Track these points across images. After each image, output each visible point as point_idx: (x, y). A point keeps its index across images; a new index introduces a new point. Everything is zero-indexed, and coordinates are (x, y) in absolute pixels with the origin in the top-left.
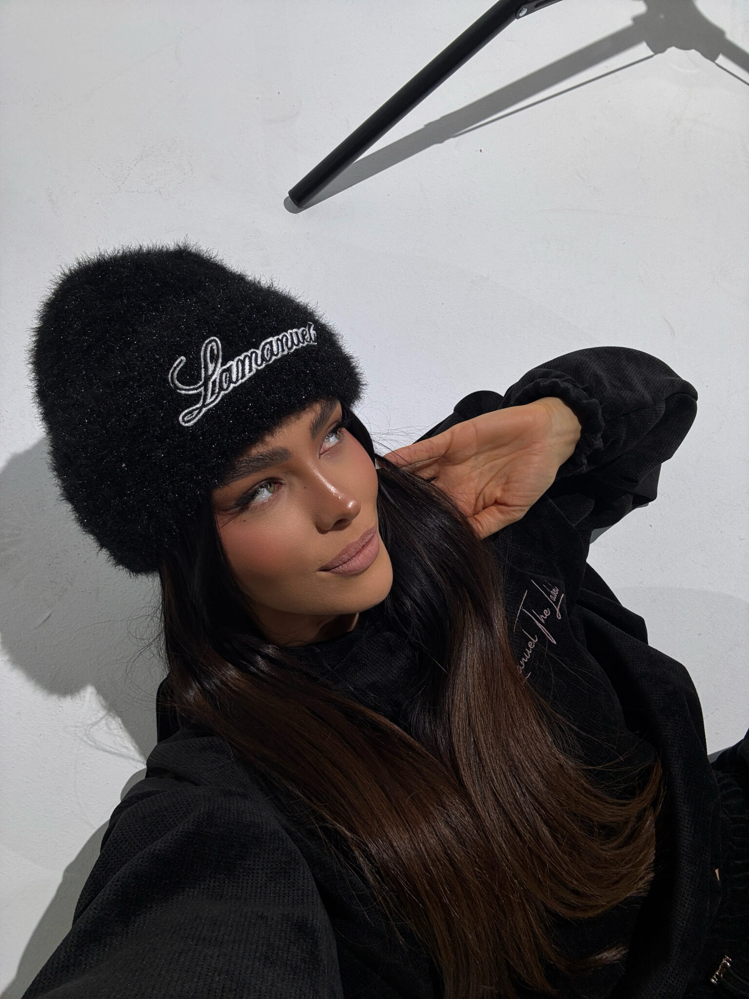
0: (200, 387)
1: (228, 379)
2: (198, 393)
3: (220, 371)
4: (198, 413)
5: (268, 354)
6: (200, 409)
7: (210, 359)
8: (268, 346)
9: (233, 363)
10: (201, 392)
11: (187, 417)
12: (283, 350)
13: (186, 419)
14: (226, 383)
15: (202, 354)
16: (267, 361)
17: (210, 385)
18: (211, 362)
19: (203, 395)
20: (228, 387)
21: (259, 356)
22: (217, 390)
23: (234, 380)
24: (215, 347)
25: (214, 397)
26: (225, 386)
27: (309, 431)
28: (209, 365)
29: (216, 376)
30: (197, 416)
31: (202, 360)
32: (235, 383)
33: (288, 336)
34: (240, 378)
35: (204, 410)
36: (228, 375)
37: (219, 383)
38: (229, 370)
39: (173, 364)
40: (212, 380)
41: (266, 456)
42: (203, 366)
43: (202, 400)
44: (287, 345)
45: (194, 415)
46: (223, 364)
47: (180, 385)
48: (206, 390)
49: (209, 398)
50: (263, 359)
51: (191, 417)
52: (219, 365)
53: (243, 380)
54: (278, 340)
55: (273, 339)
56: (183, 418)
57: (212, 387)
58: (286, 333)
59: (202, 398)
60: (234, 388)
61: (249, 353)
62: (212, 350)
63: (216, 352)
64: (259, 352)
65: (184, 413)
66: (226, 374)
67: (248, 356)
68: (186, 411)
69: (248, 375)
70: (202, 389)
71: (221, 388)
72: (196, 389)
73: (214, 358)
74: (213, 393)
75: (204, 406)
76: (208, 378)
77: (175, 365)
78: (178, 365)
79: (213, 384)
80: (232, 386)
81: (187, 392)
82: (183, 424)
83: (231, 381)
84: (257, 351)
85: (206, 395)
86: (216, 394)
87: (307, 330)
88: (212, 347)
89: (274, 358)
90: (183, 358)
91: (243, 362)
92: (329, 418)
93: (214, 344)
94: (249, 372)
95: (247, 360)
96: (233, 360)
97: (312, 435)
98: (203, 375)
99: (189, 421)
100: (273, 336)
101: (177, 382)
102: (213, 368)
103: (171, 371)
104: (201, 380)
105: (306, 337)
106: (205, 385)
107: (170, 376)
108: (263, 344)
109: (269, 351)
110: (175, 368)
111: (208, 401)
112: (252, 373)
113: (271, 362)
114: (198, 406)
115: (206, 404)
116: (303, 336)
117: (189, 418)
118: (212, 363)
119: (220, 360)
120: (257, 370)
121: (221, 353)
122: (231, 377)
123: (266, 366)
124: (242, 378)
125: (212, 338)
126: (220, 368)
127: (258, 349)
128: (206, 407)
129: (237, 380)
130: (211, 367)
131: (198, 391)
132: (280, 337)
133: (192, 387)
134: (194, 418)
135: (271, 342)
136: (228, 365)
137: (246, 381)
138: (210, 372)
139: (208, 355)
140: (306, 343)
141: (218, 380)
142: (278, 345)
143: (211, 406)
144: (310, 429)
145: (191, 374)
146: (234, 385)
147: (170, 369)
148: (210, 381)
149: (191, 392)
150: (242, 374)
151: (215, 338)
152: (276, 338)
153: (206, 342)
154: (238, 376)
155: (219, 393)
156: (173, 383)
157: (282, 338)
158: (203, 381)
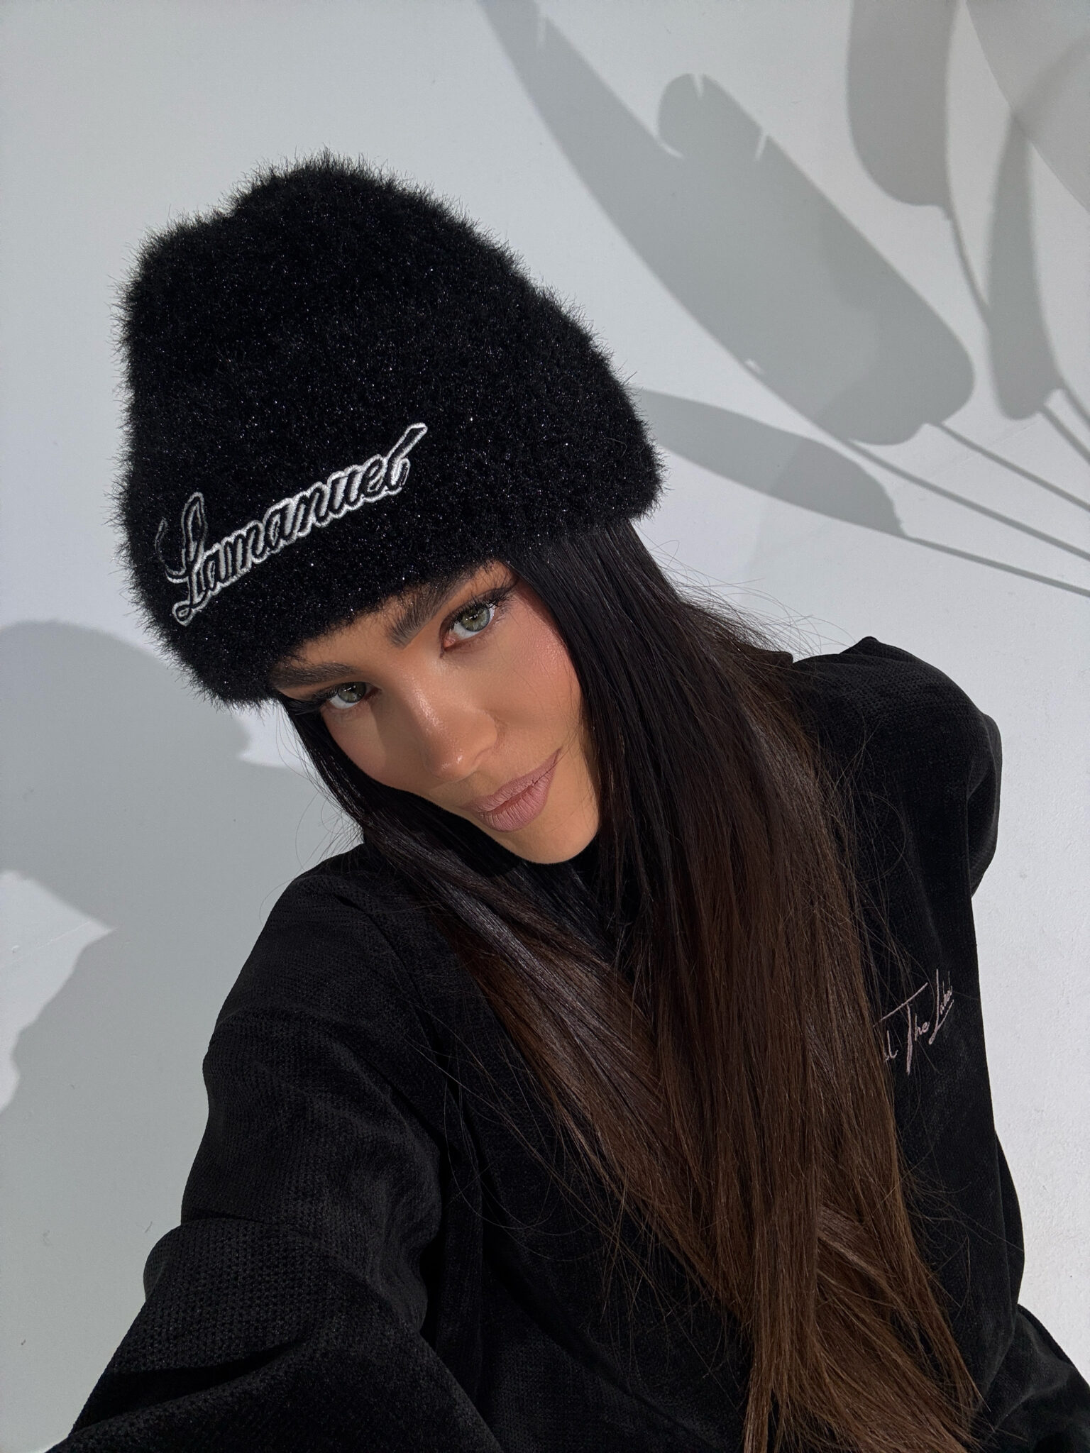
0: (184, 576)
2: (183, 584)
3: (204, 558)
4: (189, 613)
5: (275, 534)
6: (190, 608)
7: (192, 533)
8: (277, 519)
9: (220, 548)
10: (187, 584)
11: (180, 612)
13: (180, 615)
14: (212, 578)
15: (183, 522)
16: (273, 548)
17: (194, 578)
18: (194, 539)
19: (189, 589)
20: (215, 585)
21: (262, 537)
22: (204, 588)
23: (222, 576)
24: (199, 514)
25: (201, 596)
26: (211, 583)
28: (190, 545)
29: (199, 565)
30: (188, 615)
31: (183, 532)
32: (223, 581)
33: (326, 487)
34: (229, 574)
35: (193, 611)
36: (215, 567)
37: (204, 577)
38: (216, 557)
42: (184, 543)
43: (189, 597)
45: (186, 613)
46: (207, 547)
48: (191, 582)
49: (196, 596)
50: (267, 542)
52: (202, 548)
53: (234, 580)
54: (303, 500)
55: (292, 502)
56: (177, 611)
57: (197, 581)
59: (189, 594)
60: (223, 590)
61: (243, 532)
62: (195, 518)
63: (200, 522)
64: (262, 527)
65: (176, 607)
66: (213, 565)
67: (242, 537)
68: (177, 604)
69: (240, 573)
70: (187, 579)
71: (208, 586)
72: (181, 577)
73: (198, 534)
74: (199, 593)
75: (192, 606)
76: (190, 565)
77: (160, 529)
78: (162, 532)
79: (197, 577)
80: (219, 585)
82: (178, 620)
83: (217, 578)
84: (260, 525)
85: (192, 591)
86: (204, 593)
87: (385, 461)
88: (195, 512)
90: (165, 521)
91: (233, 547)
93: (198, 506)
94: (242, 567)
95: (240, 545)
96: (220, 542)
98: (184, 560)
99: (183, 618)
100: (291, 495)
102: (195, 551)
103: (157, 537)
104: (184, 566)
106: (189, 574)
107: (156, 544)
108: (270, 511)
109: (277, 529)
110: (160, 535)
111: (196, 600)
112: (245, 570)
113: (277, 551)
114: (188, 602)
115: (193, 603)
116: (367, 481)
117: (183, 615)
118: (194, 541)
119: (204, 540)
120: (253, 564)
122: (218, 571)
123: (270, 558)
124: (232, 575)
125: (198, 494)
126: (203, 554)
127: (262, 521)
128: (195, 607)
129: (227, 577)
130: (193, 548)
131: (183, 581)
132: (309, 492)
133: (176, 573)
134: (186, 617)
135: (285, 508)
136: (214, 550)
137: (236, 582)
138: (192, 557)
141: (202, 573)
142: (297, 514)
143: (199, 608)
146: (222, 585)
148: (193, 570)
149: (175, 581)
150: (233, 569)
151: (201, 495)
152: (298, 497)
153: (190, 499)
154: (227, 571)
157: (312, 496)
158: (185, 568)
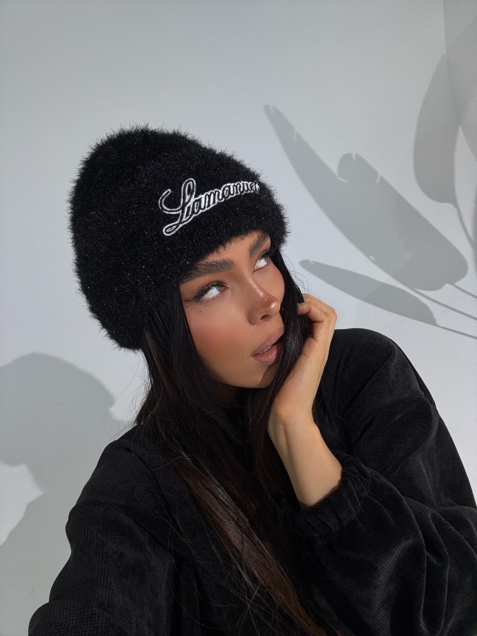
0: (179, 210)
1: (198, 206)
2: (177, 214)
3: (194, 200)
4: (176, 228)
5: (226, 193)
6: (178, 225)
7: (188, 192)
8: (227, 188)
9: (202, 196)
10: (179, 214)
11: (168, 230)
12: (237, 192)
13: (167, 231)
14: (197, 208)
15: (183, 188)
16: (226, 198)
17: (186, 209)
18: (188, 194)
19: (180, 215)
20: (198, 211)
21: (221, 194)
22: (190, 213)
23: (202, 207)
24: (191, 185)
25: (188, 217)
26: (196, 211)
27: (248, 252)
28: (186, 196)
29: (191, 204)
30: (175, 229)
31: (182, 192)
33: (240, 184)
34: (206, 206)
35: (181, 226)
36: (199, 204)
37: (192, 208)
38: (200, 200)
39: (163, 194)
40: (188, 206)
41: (219, 264)
42: (182, 196)
43: (179, 219)
44: (240, 189)
45: (173, 229)
47: (165, 208)
48: (183, 212)
49: (184, 218)
50: (223, 196)
51: (171, 230)
52: (193, 196)
53: (209, 208)
56: (166, 229)
57: (187, 211)
58: (240, 183)
59: (180, 217)
60: (202, 213)
61: (214, 191)
62: (189, 186)
63: (192, 188)
65: (166, 227)
66: (197, 204)
67: (213, 193)
68: (168, 225)
69: (212, 206)
70: (181, 211)
71: (193, 212)
72: (176, 211)
73: (190, 192)
75: (180, 223)
76: (185, 204)
77: (164, 194)
78: (166, 195)
79: (188, 209)
80: (201, 211)
81: (170, 213)
82: (165, 234)
83: (200, 208)
84: (219, 191)
85: (182, 215)
86: (190, 216)
87: (254, 184)
88: (189, 185)
89: (230, 196)
90: (169, 190)
92: (262, 246)
93: (192, 183)
94: (213, 204)
97: (250, 255)
98: (182, 202)
99: (169, 233)
101: (164, 206)
102: (189, 198)
103: (160, 198)
104: (180, 206)
105: (253, 188)
106: (183, 209)
107: (159, 201)
108: (224, 186)
109: (228, 192)
110: (163, 197)
111: (184, 220)
114: (177, 223)
115: (182, 221)
116: (251, 187)
117: (170, 231)
119: (194, 193)
121: (195, 189)
122: (200, 205)
124: (208, 207)
125: (190, 179)
126: (194, 199)
127: (220, 189)
128: (182, 224)
129: (205, 208)
130: (187, 197)
131: (178, 213)
132: (236, 184)
133: (173, 210)
134: (173, 231)
135: (230, 186)
136: (199, 197)
137: (210, 209)
138: (187, 201)
139: (187, 189)
140: (252, 191)
141: (191, 207)
142: (234, 189)
143: (185, 223)
144: (250, 250)
145: (173, 202)
146: (202, 211)
147: (160, 197)
148: (186, 206)
149: (172, 213)
150: (208, 204)
151: (192, 179)
153: (186, 181)
154: (205, 205)
155: (191, 215)
156: (161, 206)
158: (181, 206)
